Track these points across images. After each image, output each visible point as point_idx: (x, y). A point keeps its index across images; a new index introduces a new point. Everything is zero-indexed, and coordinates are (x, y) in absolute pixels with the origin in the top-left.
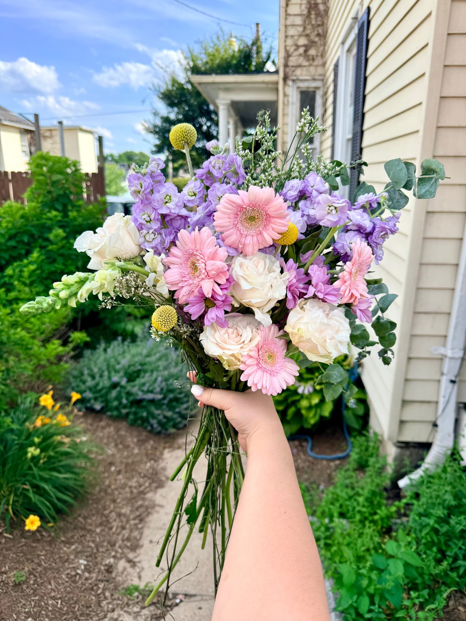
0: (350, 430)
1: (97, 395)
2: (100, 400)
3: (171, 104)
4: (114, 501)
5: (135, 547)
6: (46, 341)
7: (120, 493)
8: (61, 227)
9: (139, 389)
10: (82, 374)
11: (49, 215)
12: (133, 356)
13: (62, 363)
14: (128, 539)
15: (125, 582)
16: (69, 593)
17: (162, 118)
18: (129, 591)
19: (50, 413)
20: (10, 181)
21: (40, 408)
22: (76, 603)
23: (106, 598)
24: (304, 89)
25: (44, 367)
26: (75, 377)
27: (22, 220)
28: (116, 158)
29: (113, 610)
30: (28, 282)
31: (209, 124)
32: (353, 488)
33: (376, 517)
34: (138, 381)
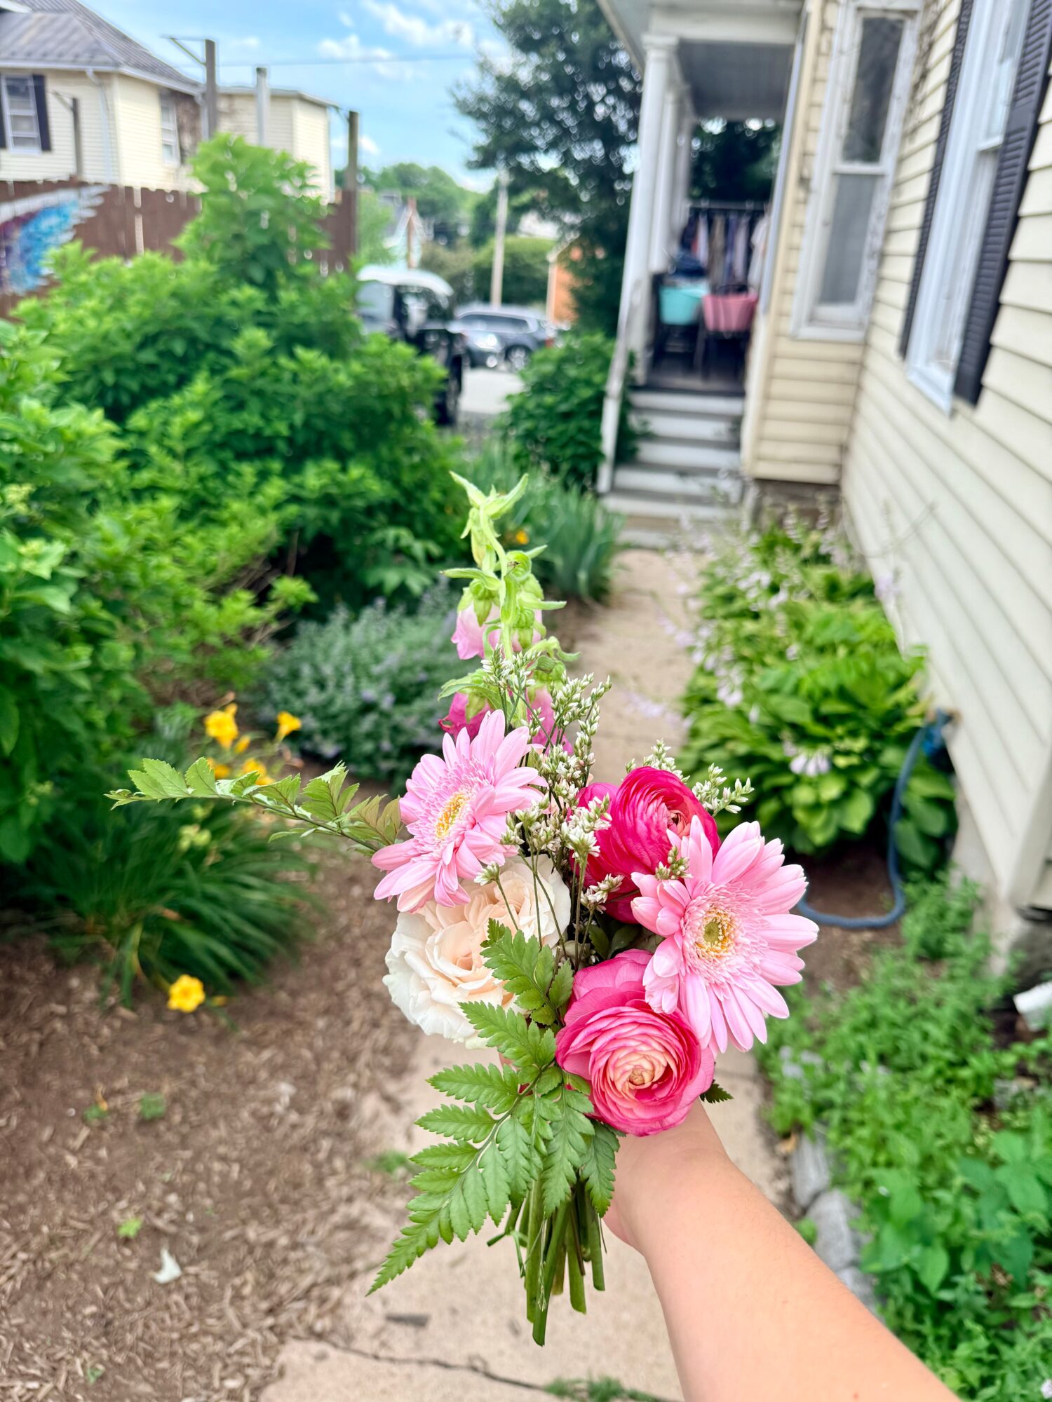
0: (904, 867)
1: (327, 725)
2: (334, 736)
3: (526, 45)
4: (357, 963)
5: (400, 1070)
6: (219, 592)
7: (371, 947)
8: (260, 325)
9: (421, 722)
10: (295, 675)
11: (235, 294)
12: (411, 647)
13: (253, 645)
14: (386, 1051)
15: (375, 1142)
16: (256, 1151)
17: (499, 78)
18: (385, 1164)
19: (229, 757)
20: (138, 211)
21: (206, 742)
22: (271, 1173)
23: (334, 1173)
24: (874, 15)
25: (212, 650)
26: (280, 680)
27: (173, 303)
28: (374, 178)
29: (350, 1200)
30: (180, 448)
31: (611, 100)
32: (912, 1001)
33: (965, 1073)
34: (419, 705)
